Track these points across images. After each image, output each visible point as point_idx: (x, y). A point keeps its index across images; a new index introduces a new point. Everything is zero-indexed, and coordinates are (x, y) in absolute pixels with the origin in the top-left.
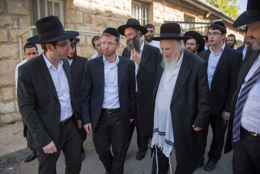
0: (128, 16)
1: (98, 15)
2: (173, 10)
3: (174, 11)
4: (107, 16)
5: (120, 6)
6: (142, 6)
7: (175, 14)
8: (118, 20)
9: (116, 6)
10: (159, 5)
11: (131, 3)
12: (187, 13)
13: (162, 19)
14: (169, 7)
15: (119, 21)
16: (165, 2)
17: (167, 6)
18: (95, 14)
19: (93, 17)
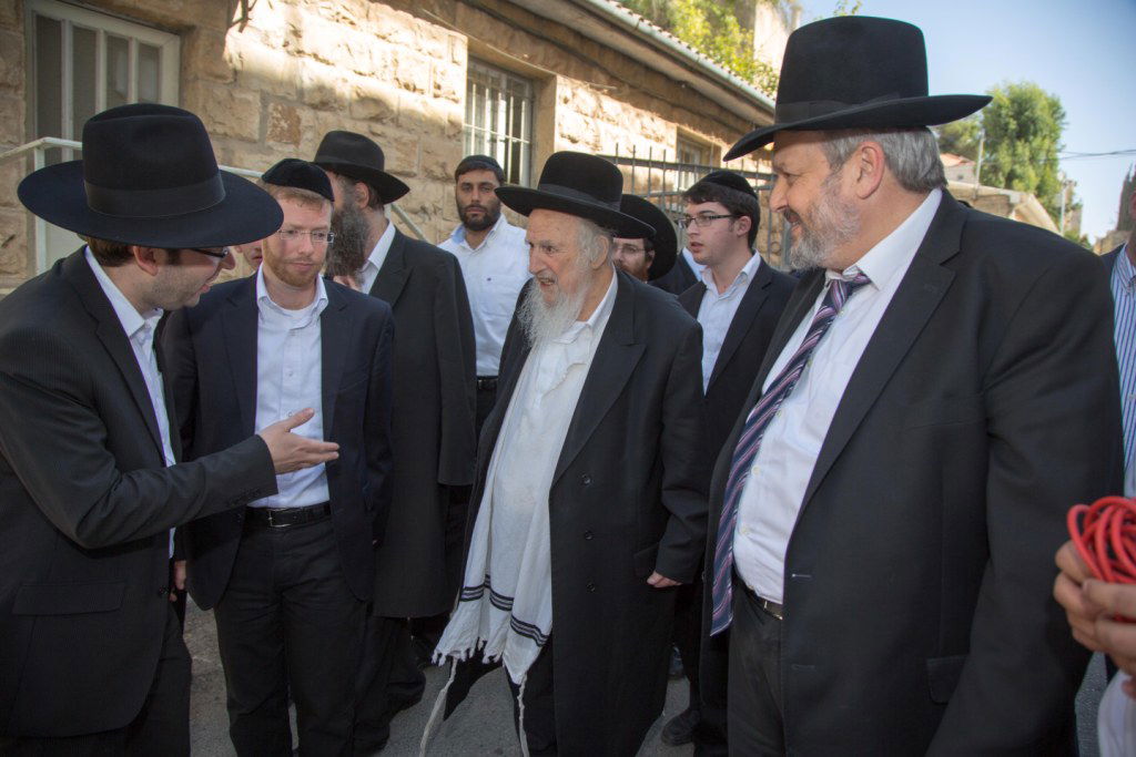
0: (450, 121)
1: (326, 110)
2: (633, 111)
3: (638, 115)
4: (364, 119)
5: (422, 79)
6: (508, 87)
7: (643, 127)
8: (407, 137)
9: (402, 81)
10: (577, 88)
11: (465, 74)
12: (687, 129)
13: (587, 143)
14: (620, 99)
15: (414, 143)
16: (602, 77)
17: (611, 94)
18: (314, 107)
19: (306, 116)
